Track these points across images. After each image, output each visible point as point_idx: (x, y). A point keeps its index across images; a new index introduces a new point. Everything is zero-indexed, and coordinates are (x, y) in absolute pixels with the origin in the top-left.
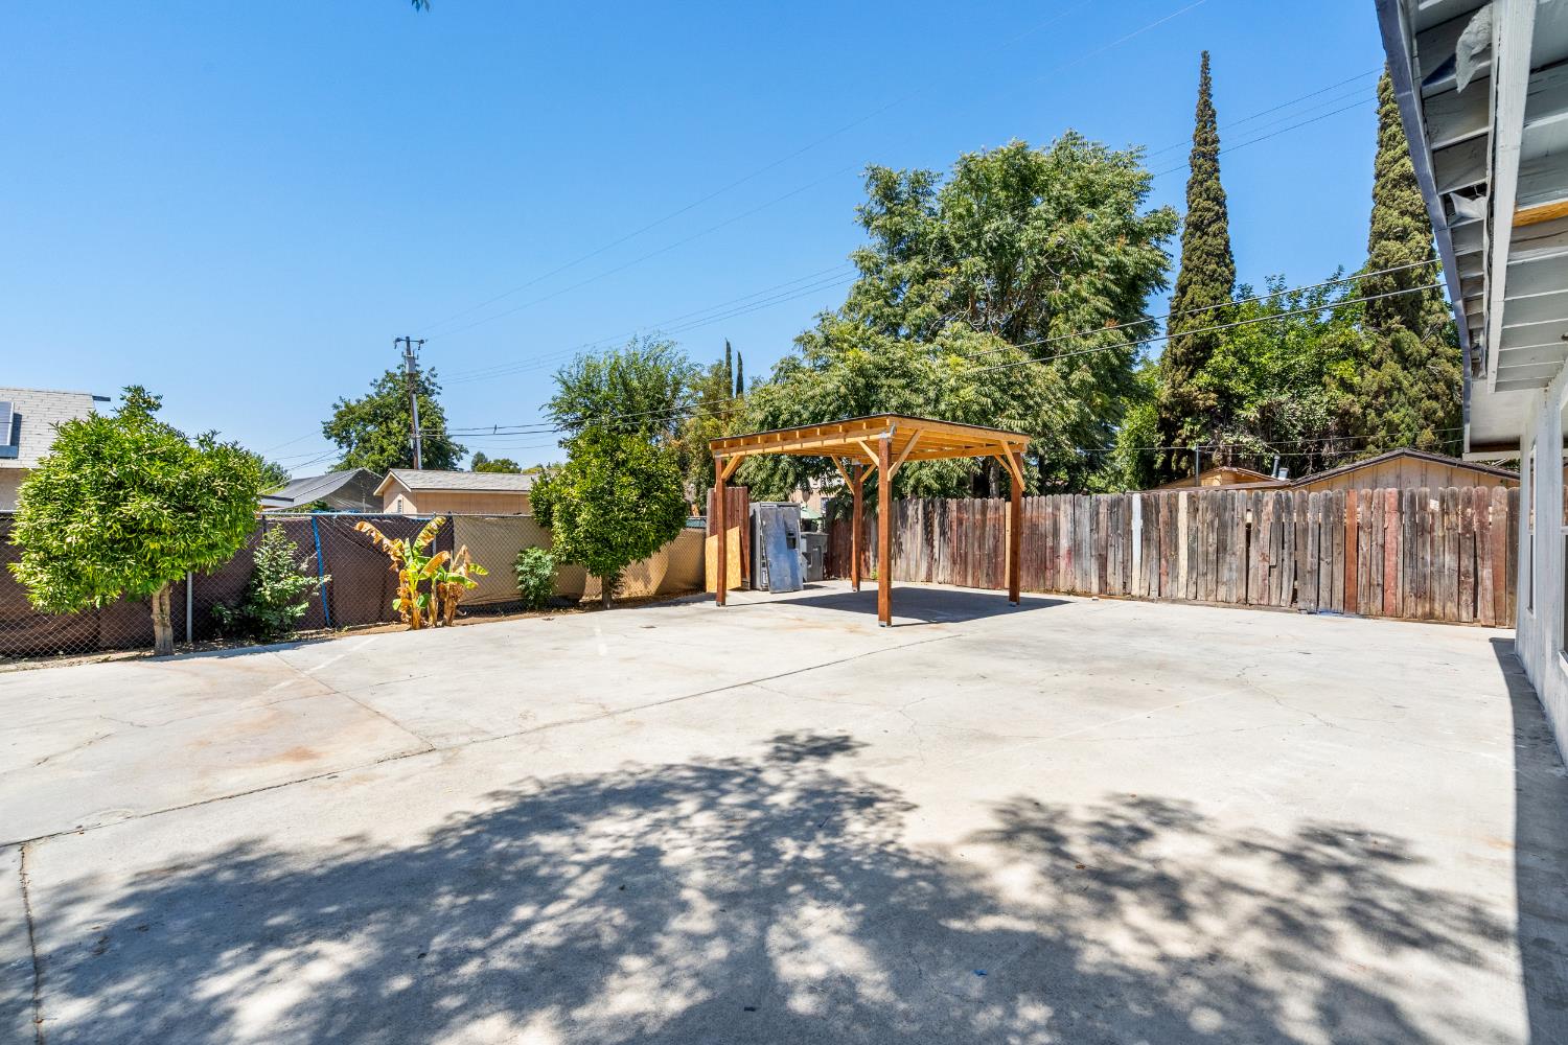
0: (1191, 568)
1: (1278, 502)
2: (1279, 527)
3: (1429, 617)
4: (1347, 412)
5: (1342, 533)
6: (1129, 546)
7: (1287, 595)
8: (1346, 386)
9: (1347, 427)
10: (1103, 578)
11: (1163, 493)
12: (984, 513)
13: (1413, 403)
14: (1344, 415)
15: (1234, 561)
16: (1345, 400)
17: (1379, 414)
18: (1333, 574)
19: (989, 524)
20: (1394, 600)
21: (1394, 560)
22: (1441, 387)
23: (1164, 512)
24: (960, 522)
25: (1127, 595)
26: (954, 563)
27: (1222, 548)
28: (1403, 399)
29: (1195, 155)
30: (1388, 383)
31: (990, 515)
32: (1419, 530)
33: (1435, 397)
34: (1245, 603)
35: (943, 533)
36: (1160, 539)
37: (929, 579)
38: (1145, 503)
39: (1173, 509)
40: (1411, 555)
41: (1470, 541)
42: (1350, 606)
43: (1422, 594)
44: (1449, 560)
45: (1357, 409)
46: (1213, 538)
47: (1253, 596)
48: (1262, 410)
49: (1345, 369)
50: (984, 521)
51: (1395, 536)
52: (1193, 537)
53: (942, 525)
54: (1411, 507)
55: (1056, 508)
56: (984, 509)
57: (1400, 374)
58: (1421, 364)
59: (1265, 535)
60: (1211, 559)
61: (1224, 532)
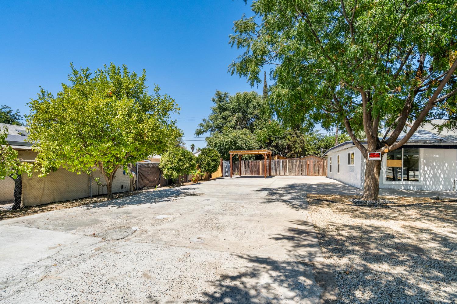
0: (289, 171)
1: (299, 161)
2: (299, 165)
3: (316, 175)
4: (289, 145)
5: (307, 166)
6: (280, 168)
7: (300, 174)
8: (289, 140)
9: (289, 147)
10: (276, 173)
11: (285, 160)
12: (256, 163)
13: (298, 144)
14: (288, 145)
15: (294, 169)
16: (289, 142)
17: (294, 145)
18: (306, 171)
19: (257, 165)
20: (312, 174)
21: (312, 169)
22: (302, 141)
23: (285, 162)
24: (252, 165)
25: (280, 175)
26: (250, 171)
27: (293, 168)
28: (297, 143)
29: (264, 91)
30: (295, 140)
32: (315, 165)
33: (301, 143)
34: (296, 175)
35: (248, 166)
36: (284, 167)
37: (246, 174)
39: (286, 162)
40: (314, 168)
41: (319, 166)
42: (308, 175)
43: (315, 173)
44: (318, 168)
45: (291, 144)
46: (291, 166)
47: (297, 174)
48: (276, 143)
49: (289, 137)
52: (289, 166)
53: (248, 165)
54: (314, 162)
57: (297, 138)
58: (299, 137)
59: (298, 166)
60: (291, 170)
61: (293, 165)
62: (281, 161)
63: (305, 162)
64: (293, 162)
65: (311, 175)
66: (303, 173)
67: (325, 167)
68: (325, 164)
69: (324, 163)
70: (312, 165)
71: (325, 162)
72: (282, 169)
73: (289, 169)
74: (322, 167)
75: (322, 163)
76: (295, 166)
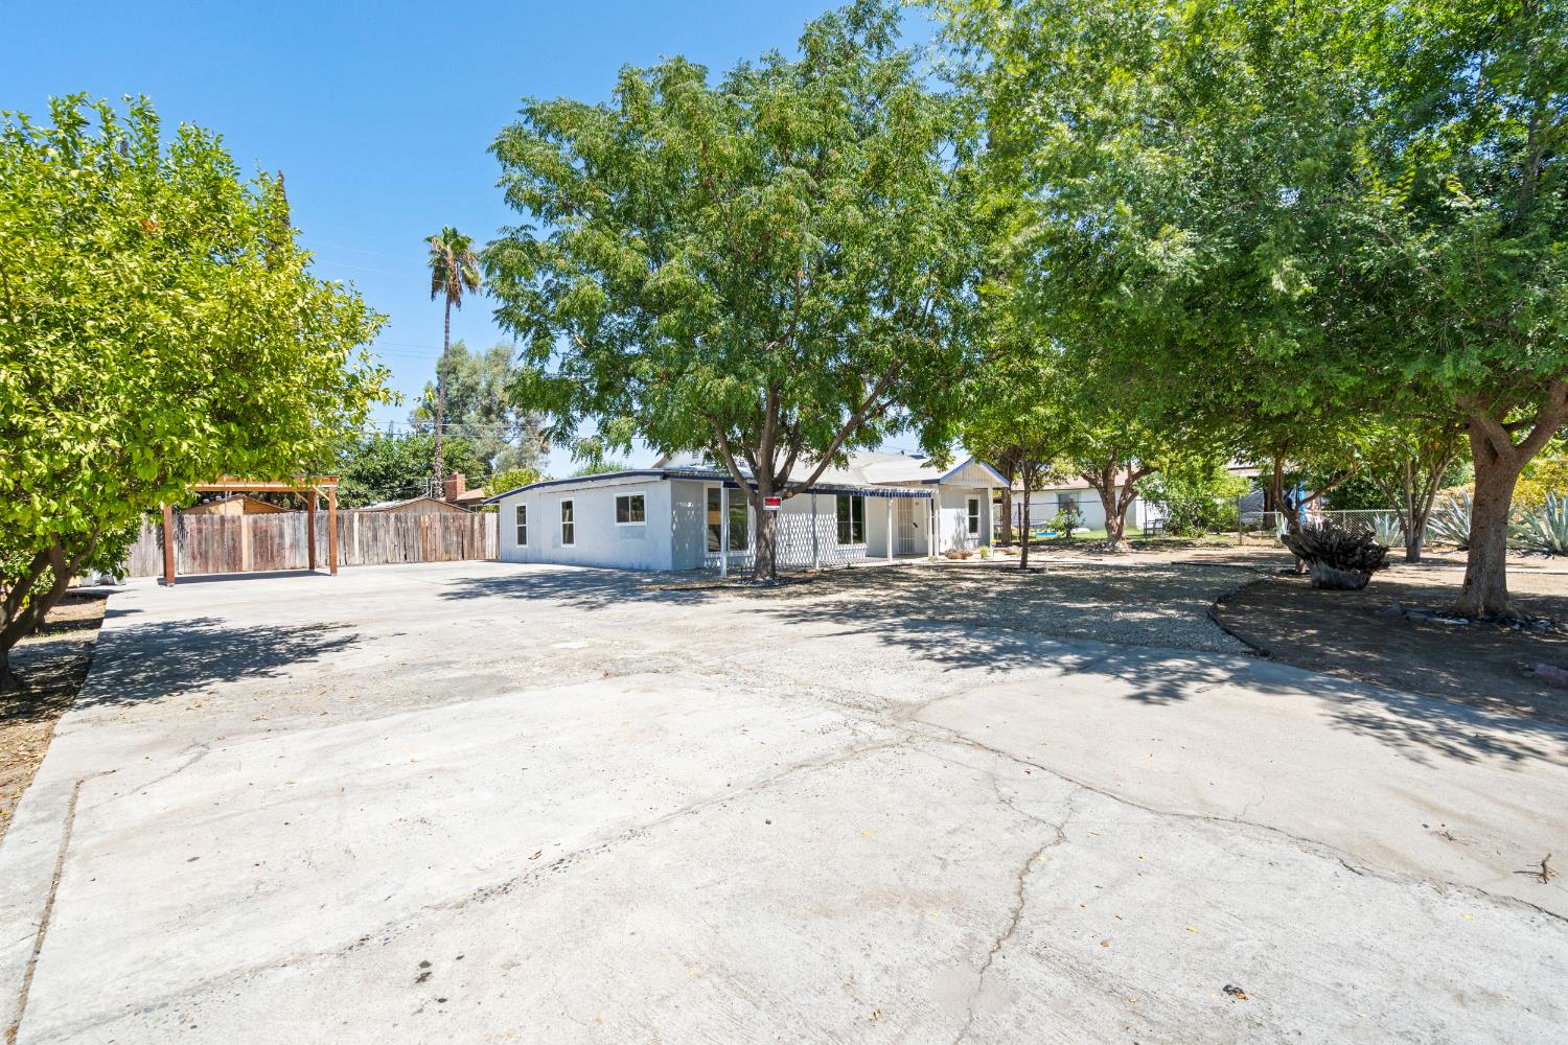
0: (361, 549)
1: (396, 517)
2: (397, 529)
3: (450, 560)
5: (422, 531)
7: (402, 557)
15: (380, 544)
18: (418, 548)
20: (439, 555)
21: (439, 540)
27: (375, 538)
32: (447, 528)
34: (386, 562)
40: (444, 537)
42: (426, 559)
43: (447, 551)
44: (455, 538)
46: (370, 534)
47: (389, 560)
51: (439, 531)
52: (361, 534)
54: (443, 520)
59: (392, 532)
60: (369, 546)
61: (375, 531)
63: (417, 522)
65: (436, 560)
66: (410, 555)
68: (476, 526)
69: (472, 524)
70: (438, 528)
71: (476, 519)
73: (360, 542)
74: (468, 533)
75: (468, 523)
76: (381, 533)
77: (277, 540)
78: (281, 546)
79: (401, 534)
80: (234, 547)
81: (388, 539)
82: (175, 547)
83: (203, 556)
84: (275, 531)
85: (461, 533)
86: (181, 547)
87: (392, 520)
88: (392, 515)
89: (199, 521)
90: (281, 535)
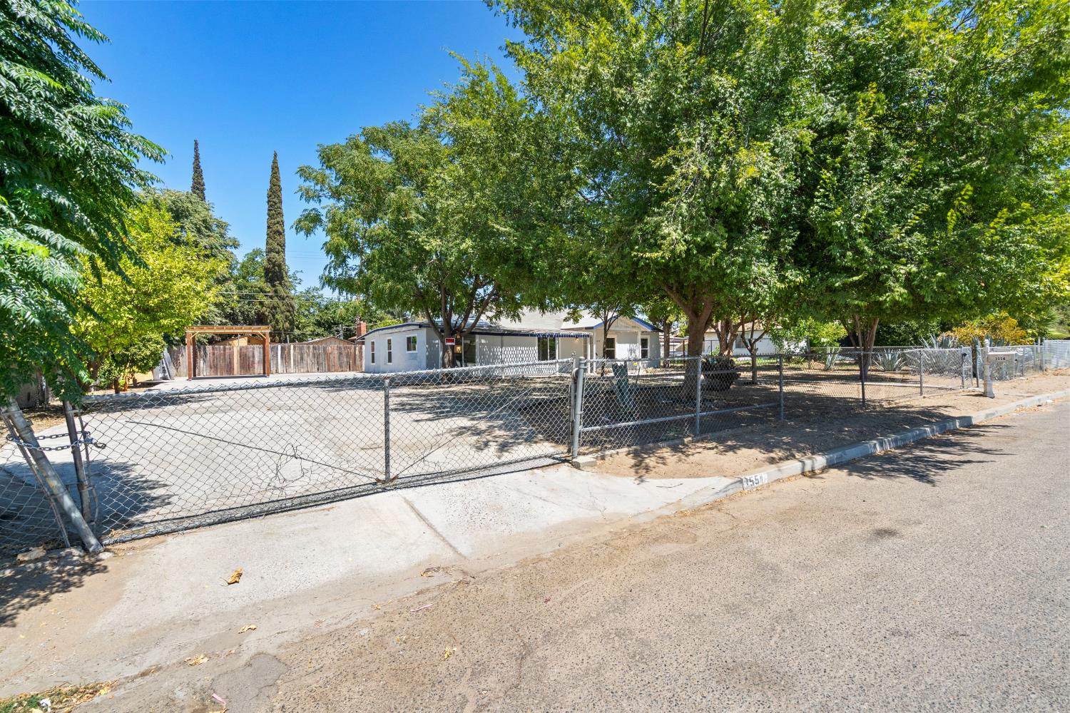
0: (294, 364)
2: (314, 354)
5: (327, 355)
6: (277, 360)
7: (316, 369)
11: (287, 345)
15: (304, 362)
17: (273, 316)
20: (336, 368)
21: (336, 360)
23: (287, 350)
25: (277, 372)
27: (302, 359)
30: (276, 305)
31: (227, 351)
32: (341, 354)
33: (288, 311)
34: (308, 372)
36: (285, 357)
38: (282, 348)
39: (289, 349)
40: (339, 359)
42: (329, 371)
44: (345, 359)
45: (267, 313)
46: (299, 357)
49: (260, 296)
50: (225, 354)
52: (295, 356)
54: (339, 349)
55: (254, 349)
56: (225, 349)
57: (278, 302)
58: (283, 299)
59: (311, 355)
61: (302, 355)
62: (279, 347)
63: (325, 349)
64: (301, 349)
65: (335, 371)
66: (320, 368)
67: (357, 357)
68: (357, 352)
69: (355, 351)
70: (336, 355)
71: (357, 349)
72: (282, 362)
73: (294, 361)
74: (353, 356)
75: (352, 350)
76: (305, 355)
77: (251, 359)
78: (253, 362)
79: (316, 356)
80: (230, 362)
81: (309, 359)
82: (202, 362)
83: (214, 367)
84: (251, 354)
85: (348, 356)
86: (205, 361)
87: (311, 349)
88: (311, 346)
89: (213, 349)
90: (254, 357)
